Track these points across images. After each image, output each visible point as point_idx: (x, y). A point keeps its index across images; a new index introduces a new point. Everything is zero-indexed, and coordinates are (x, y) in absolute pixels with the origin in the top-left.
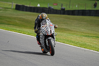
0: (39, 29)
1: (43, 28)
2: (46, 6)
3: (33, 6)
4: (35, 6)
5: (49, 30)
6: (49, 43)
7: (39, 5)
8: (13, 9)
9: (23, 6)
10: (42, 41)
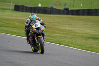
4: (36, 6)
7: (40, 5)
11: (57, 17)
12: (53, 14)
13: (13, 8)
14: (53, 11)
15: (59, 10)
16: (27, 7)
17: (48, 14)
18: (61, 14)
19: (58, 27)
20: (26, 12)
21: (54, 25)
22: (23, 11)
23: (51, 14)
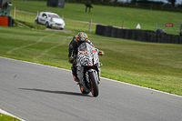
0: (76, 58)
1: (81, 56)
2: (153, 28)
3: (128, 28)
4: (132, 28)
5: (91, 59)
6: (90, 78)
7: (138, 27)
8: (91, 33)
9: (111, 28)
10: (80, 75)
11: (167, 47)
12: (160, 42)
13: (94, 30)
14: (161, 37)
15: (171, 36)
16: (117, 29)
17: (153, 41)
18: (174, 43)
19: (169, 64)
20: (116, 37)
21: (161, 61)
22: (110, 36)
23: (156, 42)
